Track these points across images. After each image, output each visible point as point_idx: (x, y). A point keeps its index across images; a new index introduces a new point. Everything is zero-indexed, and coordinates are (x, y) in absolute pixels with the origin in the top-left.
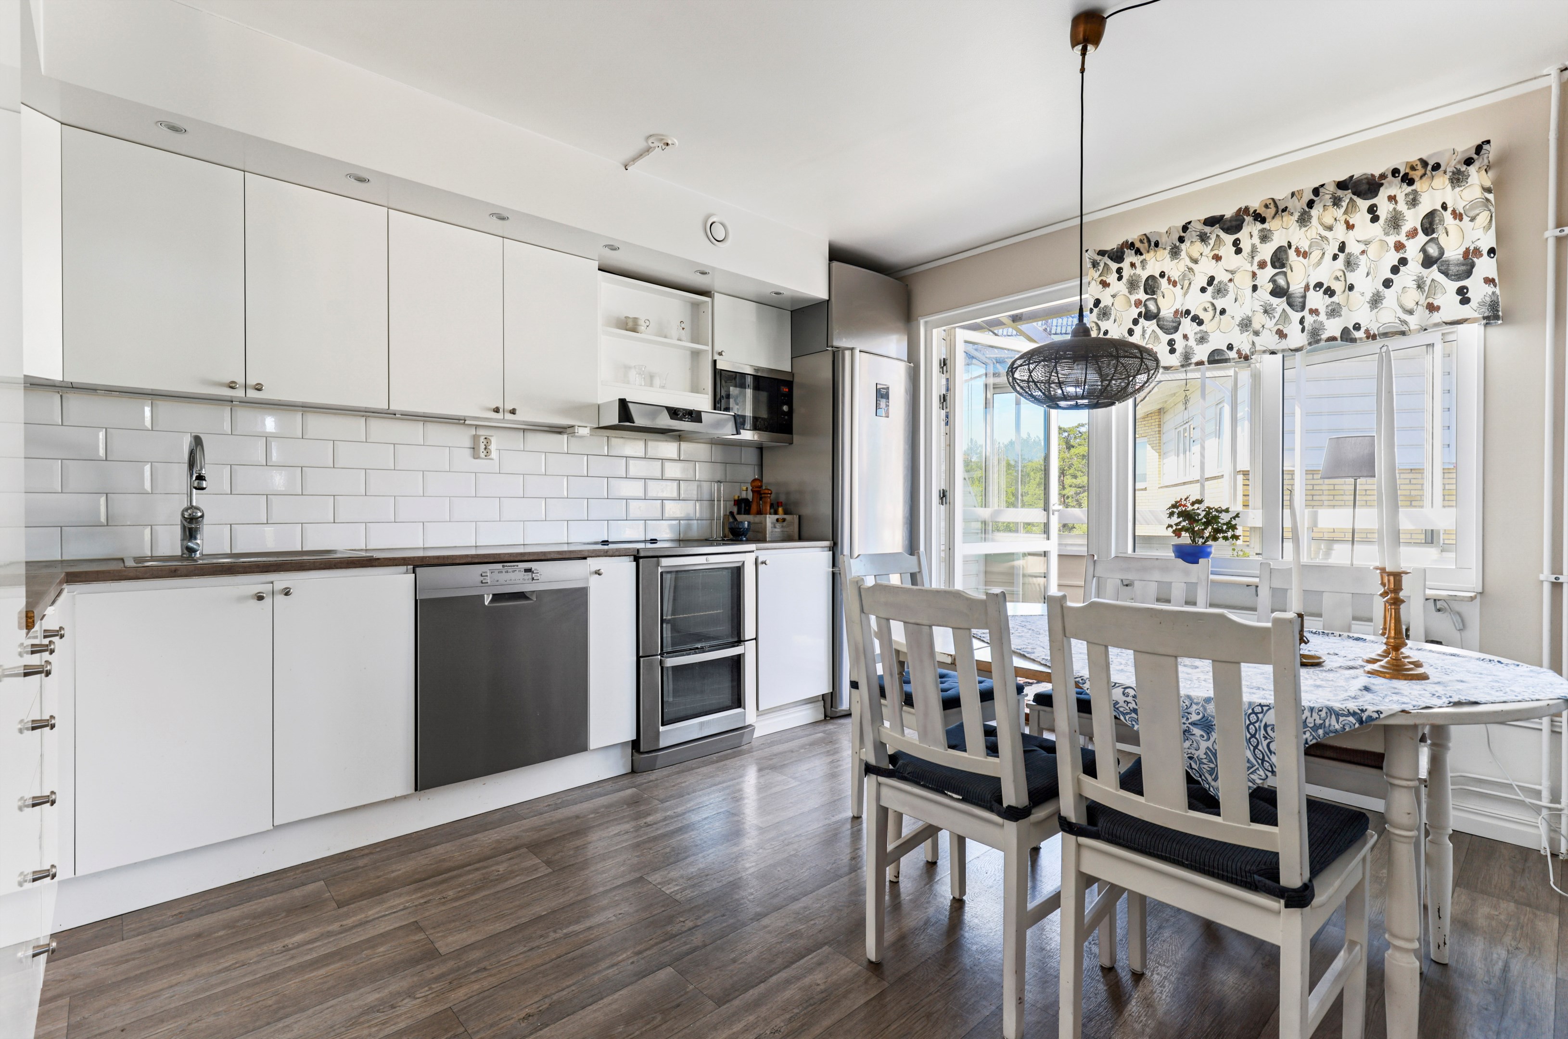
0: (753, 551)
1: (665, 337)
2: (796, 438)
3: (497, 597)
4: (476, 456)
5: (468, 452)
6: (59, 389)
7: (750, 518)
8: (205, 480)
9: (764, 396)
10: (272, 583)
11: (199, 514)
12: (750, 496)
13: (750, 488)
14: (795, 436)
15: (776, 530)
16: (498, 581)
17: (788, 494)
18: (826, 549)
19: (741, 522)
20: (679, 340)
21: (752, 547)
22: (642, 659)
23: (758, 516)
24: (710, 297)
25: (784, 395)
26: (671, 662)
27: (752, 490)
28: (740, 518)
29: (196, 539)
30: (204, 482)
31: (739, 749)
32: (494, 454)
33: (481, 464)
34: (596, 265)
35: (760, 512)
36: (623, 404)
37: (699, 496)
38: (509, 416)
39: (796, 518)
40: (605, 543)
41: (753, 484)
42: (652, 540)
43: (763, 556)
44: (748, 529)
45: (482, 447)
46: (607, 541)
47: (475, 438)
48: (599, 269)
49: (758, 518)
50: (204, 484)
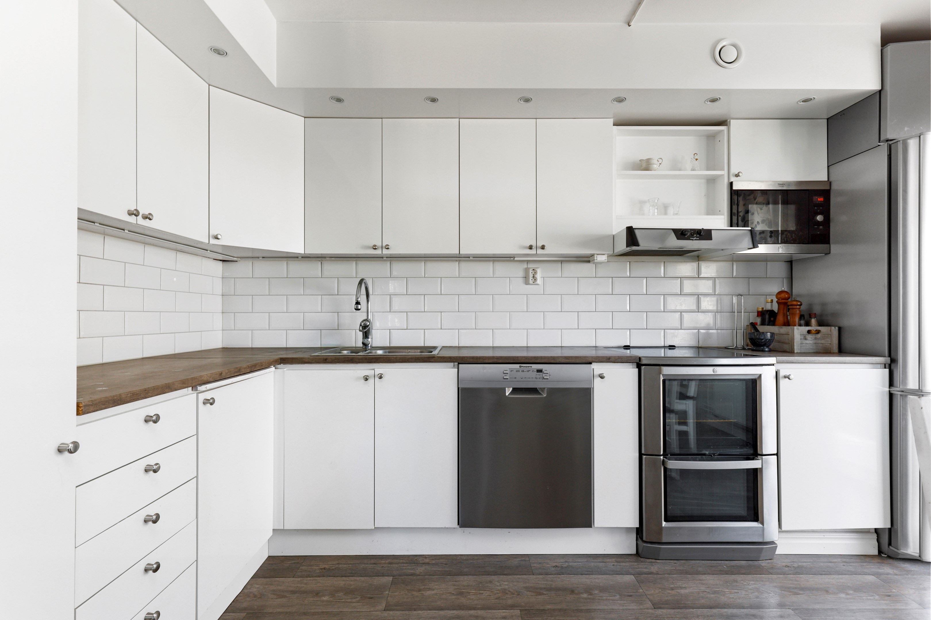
0: (773, 365)
1: (680, 170)
2: (834, 248)
3: (515, 390)
4: (527, 283)
5: (521, 280)
6: (320, 259)
7: (775, 329)
8: (360, 304)
9: (792, 208)
10: (374, 370)
11: (368, 324)
12: (775, 308)
13: (775, 300)
14: (832, 246)
15: (807, 342)
16: (515, 378)
17: (824, 305)
18: (879, 366)
19: (763, 333)
20: (693, 170)
21: (772, 360)
22: (644, 457)
23: (784, 327)
24: (726, 125)
25: (819, 205)
26: (674, 464)
27: (777, 302)
28: (761, 329)
29: (368, 338)
30: (359, 306)
31: (756, 563)
32: (539, 281)
33: (530, 288)
34: (611, 121)
35: (787, 324)
36: (630, 231)
37: (719, 308)
38: (540, 251)
39: (835, 331)
40: (627, 347)
41: (779, 296)
42: (670, 346)
43: (785, 369)
44: (771, 340)
45: (531, 275)
46: (629, 346)
47: (527, 270)
48: (614, 125)
49: (784, 330)
50: (359, 307)
